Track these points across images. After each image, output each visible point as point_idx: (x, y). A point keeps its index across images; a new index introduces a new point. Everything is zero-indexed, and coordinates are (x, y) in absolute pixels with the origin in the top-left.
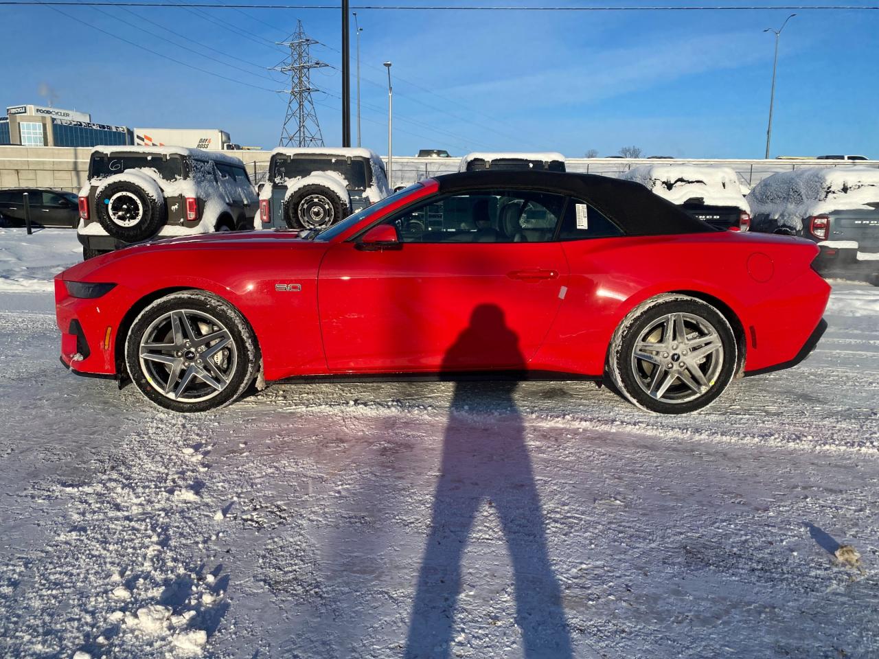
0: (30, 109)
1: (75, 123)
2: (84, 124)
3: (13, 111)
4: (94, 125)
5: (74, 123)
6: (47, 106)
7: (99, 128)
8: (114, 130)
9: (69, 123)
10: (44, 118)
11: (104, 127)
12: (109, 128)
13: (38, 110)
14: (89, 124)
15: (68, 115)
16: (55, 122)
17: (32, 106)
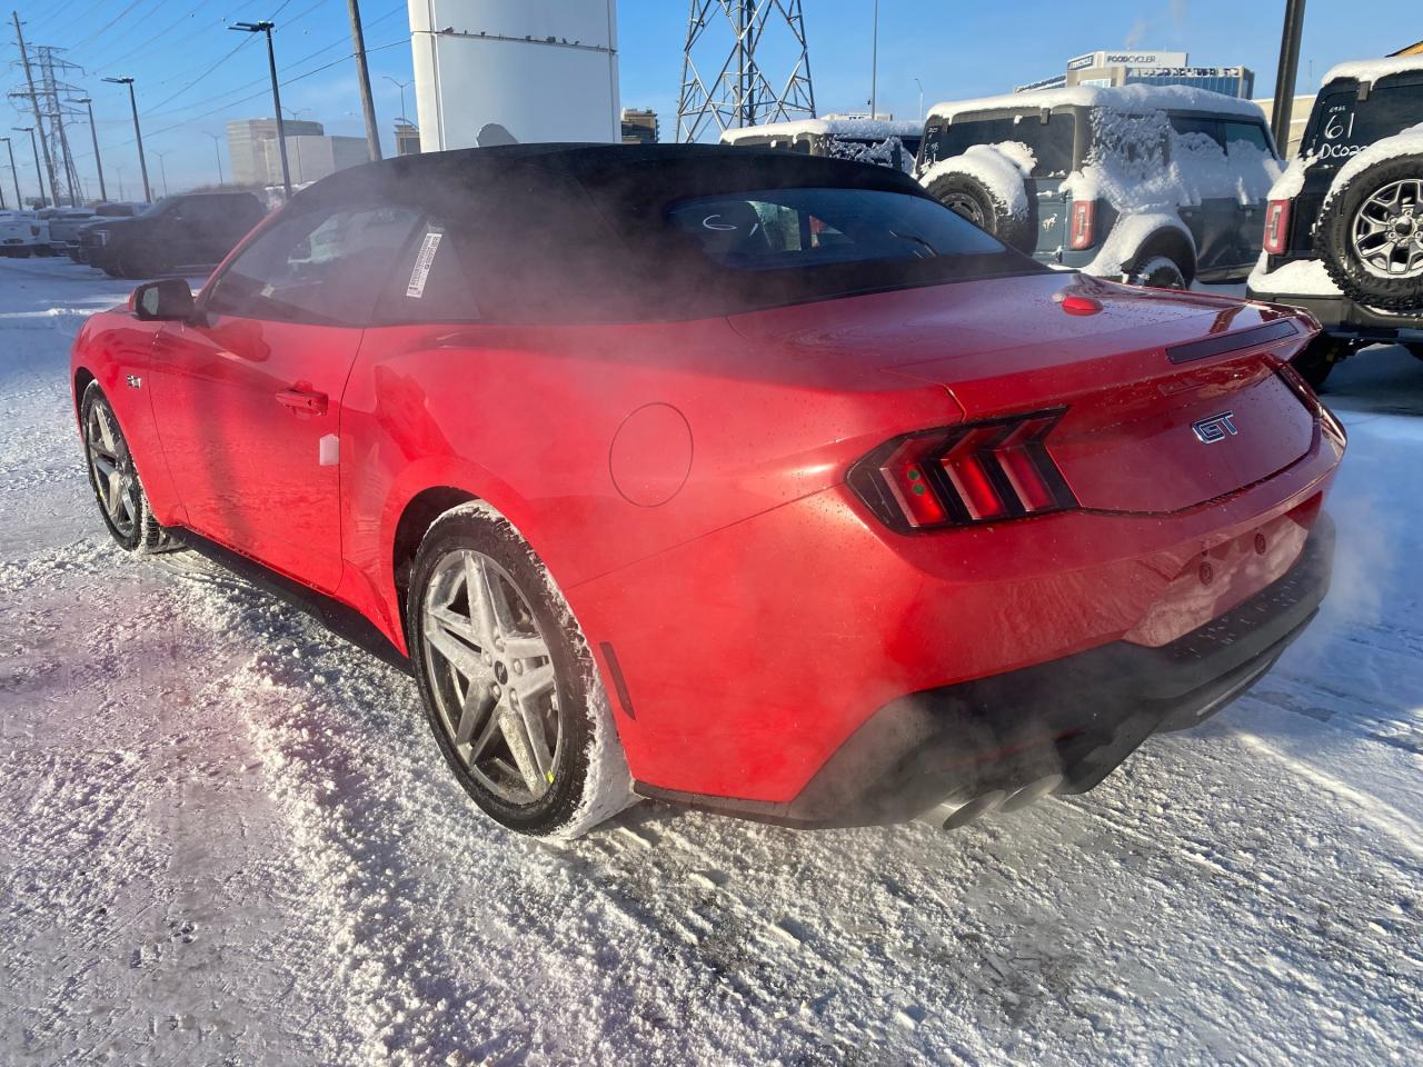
0: (1100, 56)
1: (1160, 71)
2: (1173, 72)
3: (1075, 65)
4: (1189, 70)
5: (1158, 72)
6: (1124, 49)
7: (1196, 76)
8: (1221, 75)
9: (1151, 72)
10: (1115, 70)
11: (1204, 72)
12: (1213, 72)
13: (1109, 59)
14: (1182, 70)
15: (1152, 59)
16: (1131, 74)
17: (1103, 53)
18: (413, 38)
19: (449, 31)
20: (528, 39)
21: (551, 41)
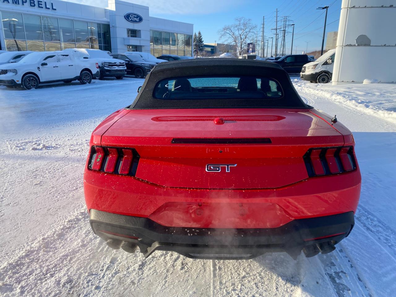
18: (342, 10)
19: (354, 7)
20: (382, 7)
21: (391, 6)
